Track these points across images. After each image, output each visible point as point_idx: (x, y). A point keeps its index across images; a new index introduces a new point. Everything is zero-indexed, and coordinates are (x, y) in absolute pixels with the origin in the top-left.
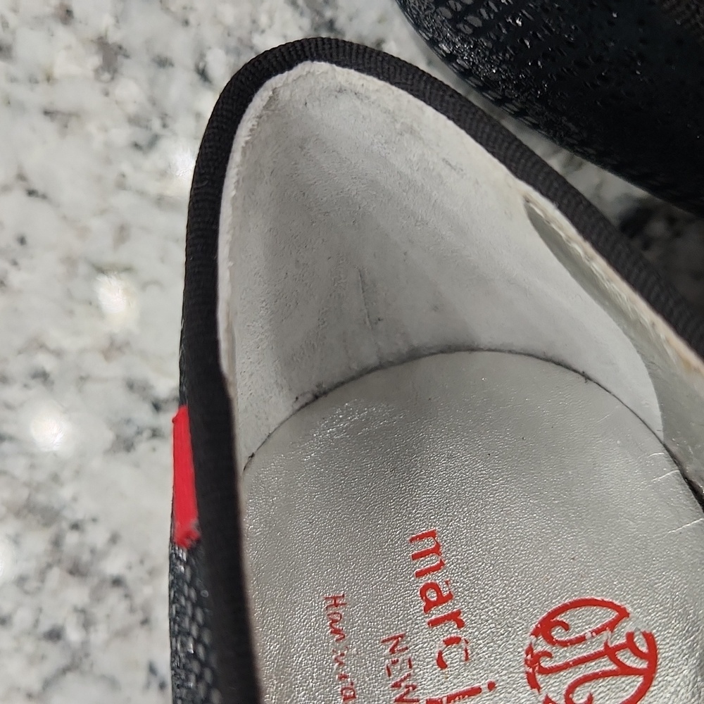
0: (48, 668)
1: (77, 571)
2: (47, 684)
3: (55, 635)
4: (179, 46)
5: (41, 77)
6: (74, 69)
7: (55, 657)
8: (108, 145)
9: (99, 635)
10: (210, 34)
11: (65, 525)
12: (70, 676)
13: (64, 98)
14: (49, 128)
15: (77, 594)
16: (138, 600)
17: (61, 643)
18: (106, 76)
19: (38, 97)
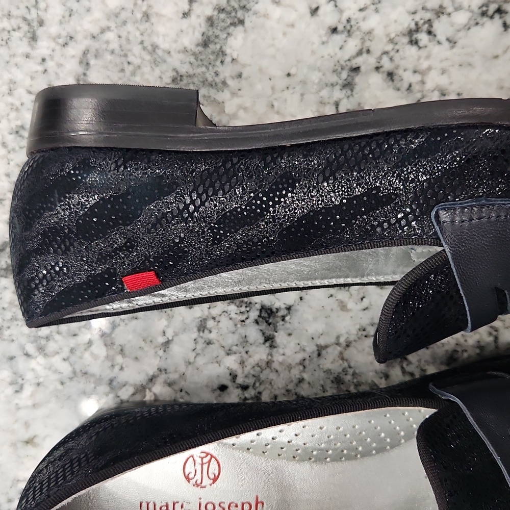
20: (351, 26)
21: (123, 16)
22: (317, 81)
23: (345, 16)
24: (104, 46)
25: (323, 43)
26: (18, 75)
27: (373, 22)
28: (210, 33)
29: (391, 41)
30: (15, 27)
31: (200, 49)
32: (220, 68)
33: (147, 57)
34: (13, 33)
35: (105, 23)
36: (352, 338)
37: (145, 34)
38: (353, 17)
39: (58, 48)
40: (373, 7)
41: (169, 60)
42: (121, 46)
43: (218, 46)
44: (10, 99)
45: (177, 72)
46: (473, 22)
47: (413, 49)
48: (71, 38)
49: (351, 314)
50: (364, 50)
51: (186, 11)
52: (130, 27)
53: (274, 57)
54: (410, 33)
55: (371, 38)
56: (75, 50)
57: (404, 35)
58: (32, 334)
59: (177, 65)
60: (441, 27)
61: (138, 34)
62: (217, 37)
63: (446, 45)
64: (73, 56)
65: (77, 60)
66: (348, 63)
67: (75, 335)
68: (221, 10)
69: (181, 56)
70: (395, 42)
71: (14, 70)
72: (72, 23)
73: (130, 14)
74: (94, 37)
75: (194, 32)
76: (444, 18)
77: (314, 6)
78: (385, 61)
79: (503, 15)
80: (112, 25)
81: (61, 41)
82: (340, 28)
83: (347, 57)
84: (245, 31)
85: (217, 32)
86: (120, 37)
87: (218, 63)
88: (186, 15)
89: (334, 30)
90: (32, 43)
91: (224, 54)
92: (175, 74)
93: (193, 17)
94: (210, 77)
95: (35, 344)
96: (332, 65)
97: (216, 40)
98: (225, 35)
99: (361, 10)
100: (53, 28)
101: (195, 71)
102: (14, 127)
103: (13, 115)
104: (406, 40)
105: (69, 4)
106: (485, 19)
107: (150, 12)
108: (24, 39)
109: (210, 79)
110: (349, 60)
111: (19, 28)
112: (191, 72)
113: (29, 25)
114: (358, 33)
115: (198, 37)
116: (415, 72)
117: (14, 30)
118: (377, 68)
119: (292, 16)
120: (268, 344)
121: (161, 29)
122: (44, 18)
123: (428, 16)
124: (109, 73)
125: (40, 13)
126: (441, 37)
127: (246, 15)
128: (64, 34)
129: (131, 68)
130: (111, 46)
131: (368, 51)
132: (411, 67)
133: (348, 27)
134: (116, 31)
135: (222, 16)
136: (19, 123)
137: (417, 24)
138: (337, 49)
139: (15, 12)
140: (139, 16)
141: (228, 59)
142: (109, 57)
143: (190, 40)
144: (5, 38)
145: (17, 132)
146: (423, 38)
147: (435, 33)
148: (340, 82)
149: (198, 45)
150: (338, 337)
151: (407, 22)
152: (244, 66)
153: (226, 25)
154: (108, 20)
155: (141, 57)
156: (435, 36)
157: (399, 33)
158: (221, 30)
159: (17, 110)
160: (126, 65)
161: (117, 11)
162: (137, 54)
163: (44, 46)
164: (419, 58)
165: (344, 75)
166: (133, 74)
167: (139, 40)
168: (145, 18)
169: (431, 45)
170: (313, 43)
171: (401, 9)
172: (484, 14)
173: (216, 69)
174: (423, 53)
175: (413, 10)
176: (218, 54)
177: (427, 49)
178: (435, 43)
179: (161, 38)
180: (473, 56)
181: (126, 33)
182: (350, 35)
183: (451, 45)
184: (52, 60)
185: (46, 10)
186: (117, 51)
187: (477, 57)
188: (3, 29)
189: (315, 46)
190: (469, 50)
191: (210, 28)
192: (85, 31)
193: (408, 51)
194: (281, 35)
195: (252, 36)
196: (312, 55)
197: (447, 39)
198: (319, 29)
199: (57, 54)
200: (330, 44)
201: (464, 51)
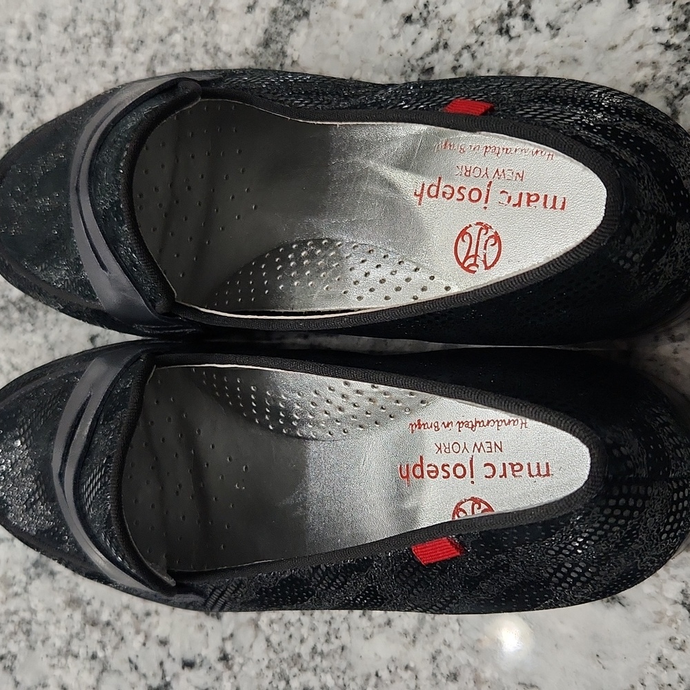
0: (96, 672)
1: (94, 624)
2: (98, 680)
7: (97, 666)
9: (109, 651)
11: (85, 604)
12: (104, 674)
15: (96, 635)
16: (118, 630)
17: (98, 660)
20: (429, 12)
21: (191, 13)
24: (170, 51)
25: (394, 37)
27: (455, 5)
28: (273, 30)
29: (476, 30)
30: (96, 32)
31: (261, 49)
33: (209, 62)
34: (93, 39)
35: (173, 23)
37: (209, 34)
39: (129, 54)
42: (185, 50)
43: (279, 46)
47: (503, 40)
48: (142, 42)
50: (441, 44)
51: (251, 3)
52: (196, 27)
53: (337, 57)
54: (501, 18)
55: (450, 28)
56: (144, 56)
57: (493, 21)
60: (542, 8)
61: (202, 34)
62: (279, 34)
63: (546, 32)
64: (142, 64)
66: (420, 62)
68: (287, 1)
69: (243, 60)
70: (480, 31)
71: (91, 80)
72: (144, 24)
73: (197, 12)
74: (162, 40)
75: (257, 29)
78: (465, 59)
80: (179, 25)
81: (132, 46)
82: (415, 15)
83: (419, 55)
84: (310, 26)
85: (281, 28)
86: (185, 39)
87: (278, 67)
88: (250, 8)
89: (408, 19)
90: (108, 49)
91: (284, 55)
93: (258, 10)
96: (402, 65)
97: (278, 39)
98: (288, 32)
100: (127, 32)
104: (494, 28)
105: (143, 3)
107: (216, 7)
108: (102, 45)
110: (422, 58)
111: (99, 33)
113: (107, 29)
114: (436, 21)
115: (260, 34)
117: (94, 36)
118: (455, 69)
119: (361, 4)
121: (224, 27)
122: (120, 20)
125: (118, 15)
126: (540, 22)
127: (312, 5)
128: (136, 38)
130: (177, 50)
131: (446, 46)
132: (497, 66)
133: (425, 14)
134: (182, 32)
135: (287, 7)
137: (509, 5)
138: (409, 44)
139: (97, 16)
140: (205, 12)
143: (251, 41)
144: (86, 45)
146: (517, 24)
147: (533, 16)
149: (259, 46)
151: (498, 3)
153: (290, 18)
154: (177, 19)
156: (533, 20)
157: (485, 19)
158: (284, 26)
161: (186, 8)
162: (200, 58)
163: (119, 51)
164: (509, 53)
165: (414, 79)
167: (203, 42)
168: (211, 15)
169: (525, 34)
170: (382, 38)
174: (514, 46)
176: (279, 55)
177: (521, 40)
178: (533, 29)
179: (224, 38)
180: (581, 47)
181: (191, 34)
182: (426, 25)
183: (553, 32)
184: (124, 68)
185: (123, 11)
186: (181, 56)
187: (586, 48)
188: (86, 36)
189: (384, 41)
190: (576, 39)
191: (273, 24)
192: (155, 34)
193: (495, 45)
194: (346, 29)
195: (316, 31)
196: (379, 53)
197: (548, 25)
198: (391, 18)
199: (128, 62)
200: (401, 38)
201: (570, 40)
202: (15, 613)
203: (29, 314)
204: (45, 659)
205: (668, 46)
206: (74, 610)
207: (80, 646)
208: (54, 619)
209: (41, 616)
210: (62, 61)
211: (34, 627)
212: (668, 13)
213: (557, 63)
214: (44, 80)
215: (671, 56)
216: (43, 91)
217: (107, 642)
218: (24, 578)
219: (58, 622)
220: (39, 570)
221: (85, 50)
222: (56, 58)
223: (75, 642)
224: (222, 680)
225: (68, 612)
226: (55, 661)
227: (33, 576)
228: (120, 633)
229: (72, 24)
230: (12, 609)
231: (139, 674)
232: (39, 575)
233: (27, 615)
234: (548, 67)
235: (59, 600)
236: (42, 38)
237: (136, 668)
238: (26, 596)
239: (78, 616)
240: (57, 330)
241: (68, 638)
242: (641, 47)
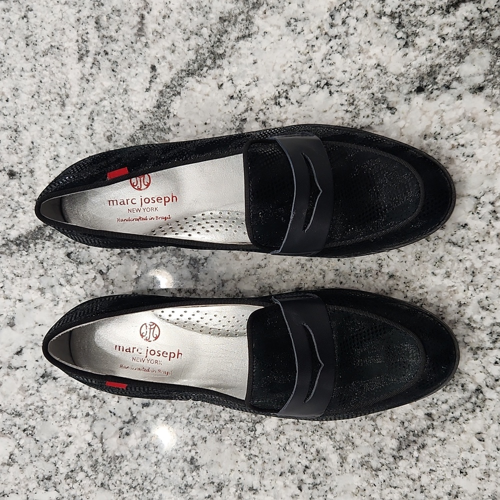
0: (90, 423)
1: (85, 399)
2: (91, 427)
3: (88, 415)
4: (54, 281)
5: (31, 301)
6: (36, 297)
7: (90, 419)
8: (50, 308)
9: (97, 410)
10: (58, 276)
11: (78, 390)
12: (95, 422)
13: (37, 303)
14: (37, 310)
15: (88, 403)
16: (101, 398)
17: (90, 416)
18: (43, 295)
19: (32, 306)
20: (241, 95)
21: (113, 91)
22: (222, 127)
23: (238, 89)
24: (102, 109)
25: (226, 105)
26: (55, 126)
27: (254, 92)
28: (161, 100)
29: (264, 103)
30: (53, 99)
31: (156, 109)
32: (167, 121)
33: (126, 115)
34: (52, 102)
35: (102, 96)
36: (242, 276)
37: (125, 101)
38: (242, 89)
39: (77, 110)
40: (254, 83)
41: (138, 116)
42: (111, 109)
43: (166, 108)
44: (50, 140)
45: (143, 123)
46: (311, 91)
47: (278, 107)
48: (84, 104)
49: (241, 262)
50: (249, 108)
51: (148, 88)
52: (116, 98)
53: (197, 113)
54: (276, 98)
55: (253, 102)
56: (86, 111)
57: (272, 99)
58: (63, 273)
59: (143, 119)
60: (293, 95)
61: (121, 101)
62: (165, 102)
63: (296, 104)
64: (85, 115)
65: (88, 117)
66: (239, 116)
67: (87, 274)
68: (168, 87)
69: (145, 114)
70: (267, 103)
71: (53, 123)
72: (84, 96)
73: (116, 90)
75: (152, 99)
76: (295, 89)
77: (220, 83)
78: (261, 115)
79: (329, 86)
81: (78, 106)
82: (235, 96)
84: (181, 99)
85: (166, 100)
86: (111, 103)
87: (166, 117)
88: (148, 90)
89: (232, 97)
90: (62, 107)
91: (169, 112)
92: (142, 124)
93: (152, 91)
94: (161, 125)
95: (65, 279)
96: (231, 117)
97: (165, 104)
98: (170, 101)
99: (247, 85)
100: (74, 100)
101: (153, 122)
102: (53, 155)
103: (52, 149)
104: (273, 102)
105: (82, 85)
106: (319, 89)
107: (127, 88)
108: (58, 105)
109: (161, 127)
110: (240, 114)
111: (55, 99)
112: (151, 123)
113: (61, 97)
114: (245, 98)
115: (155, 103)
116: (278, 121)
117: (52, 100)
118: (256, 119)
119: (207, 90)
120: (194, 279)
121: (133, 98)
122: (69, 93)
123: (286, 88)
124: (105, 124)
125: (66, 90)
126: (293, 100)
127: (182, 89)
128: (80, 102)
129: (117, 121)
130: (106, 109)
131: (251, 109)
132: (275, 118)
133: (240, 95)
134: (108, 100)
135: (168, 90)
136: (56, 154)
137: (279, 93)
138: (234, 108)
139: (53, 91)
140: (121, 91)
141: (171, 115)
142: (105, 115)
143: (150, 104)
144: (48, 105)
145: (55, 159)
146: (283, 101)
148: (235, 127)
149: (154, 107)
150: (234, 276)
151: (274, 92)
152: (180, 119)
153: (170, 95)
154: (104, 93)
155: (122, 115)
156: (290, 99)
157: (268, 98)
158: (168, 98)
159: (55, 146)
160: (114, 119)
161: (109, 88)
162: (120, 113)
163: (69, 110)
164: (281, 112)
165: (237, 123)
166: (118, 125)
167: (122, 105)
168: (125, 92)
169: (287, 105)
170: (219, 105)
171: (270, 84)
172: (318, 86)
173: (164, 121)
174: (283, 110)
175: (277, 85)
176: (166, 112)
177: (285, 107)
178: (290, 103)
179: (134, 103)
180: (312, 111)
181: (114, 101)
182: (241, 100)
183: (299, 104)
184: (74, 117)
185: (70, 89)
186: (109, 112)
187: (314, 111)
188: (47, 100)
189: (221, 107)
190: (310, 108)
191: (161, 97)
192: (91, 100)
193: (274, 109)
194: (201, 101)
195: (185, 102)
196: (219, 112)
197: (297, 101)
198: (223, 96)
199: (76, 113)
200: (229, 105)
201: (307, 108)
202: (32, 404)
203: (23, 246)
204: (55, 424)
205: (347, 111)
206: (71, 394)
207: (77, 412)
208: (59, 402)
209: (49, 403)
210: (33, 113)
211: (45, 409)
212: (346, 99)
213: (302, 117)
214: (20, 123)
215: (348, 115)
216: (21, 129)
217: (95, 406)
218: (36, 385)
219: (62, 403)
220: (46, 379)
221: (47, 108)
222: (28, 112)
223: (74, 410)
224: (166, 408)
225: (68, 396)
226: (62, 423)
227: (41, 383)
228: (103, 399)
229: (37, 94)
230: (29, 403)
231: (117, 417)
232: (46, 382)
233: (40, 404)
234: (299, 119)
235: (62, 391)
236: (17, 101)
237: (114, 414)
238: (38, 394)
239: (74, 397)
240: (44, 252)
241: (69, 409)
242: (336, 111)
